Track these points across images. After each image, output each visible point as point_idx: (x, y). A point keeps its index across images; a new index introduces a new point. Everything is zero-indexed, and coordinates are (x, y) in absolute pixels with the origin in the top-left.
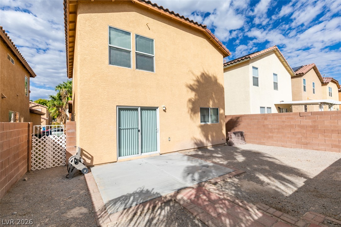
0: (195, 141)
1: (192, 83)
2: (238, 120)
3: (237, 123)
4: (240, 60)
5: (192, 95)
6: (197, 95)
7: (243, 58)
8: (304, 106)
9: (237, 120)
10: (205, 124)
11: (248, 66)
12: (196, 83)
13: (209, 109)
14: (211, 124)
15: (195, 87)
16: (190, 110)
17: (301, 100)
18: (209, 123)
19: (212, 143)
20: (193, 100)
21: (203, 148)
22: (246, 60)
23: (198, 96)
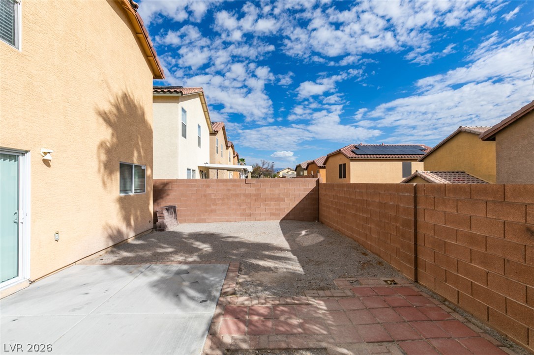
0: (110, 231)
1: (107, 107)
2: (166, 188)
3: (164, 193)
4: (166, 92)
5: (106, 134)
6: (115, 135)
7: (172, 90)
8: (216, 170)
9: (164, 187)
10: (125, 196)
11: (176, 104)
12: (114, 110)
13: (132, 166)
14: (135, 195)
15: (113, 118)
16: (102, 165)
17: (214, 163)
18: (132, 194)
19: (135, 230)
20: (108, 145)
21: (121, 244)
22: (175, 94)
23: (117, 137)
